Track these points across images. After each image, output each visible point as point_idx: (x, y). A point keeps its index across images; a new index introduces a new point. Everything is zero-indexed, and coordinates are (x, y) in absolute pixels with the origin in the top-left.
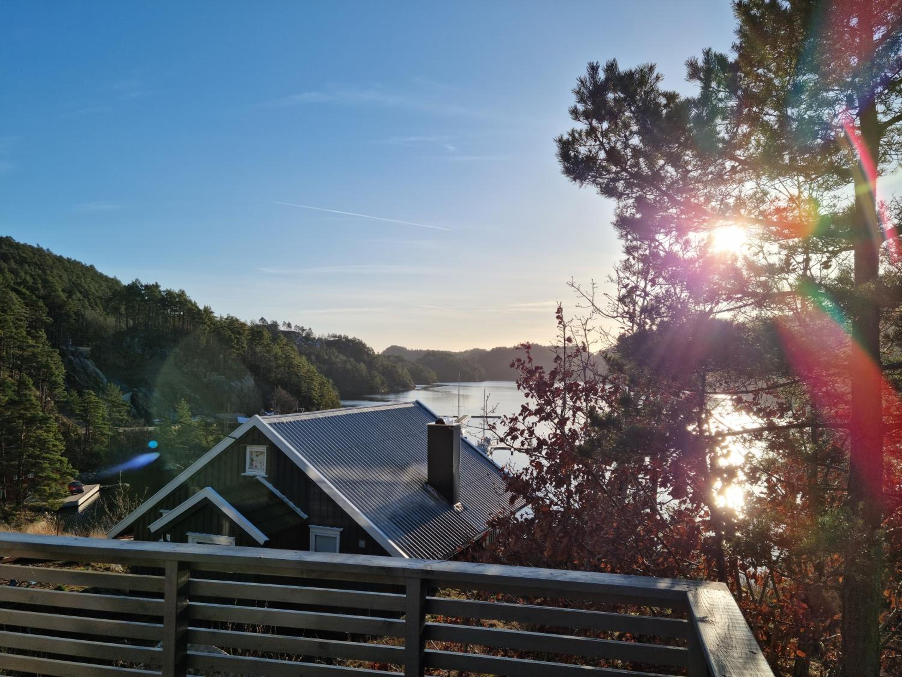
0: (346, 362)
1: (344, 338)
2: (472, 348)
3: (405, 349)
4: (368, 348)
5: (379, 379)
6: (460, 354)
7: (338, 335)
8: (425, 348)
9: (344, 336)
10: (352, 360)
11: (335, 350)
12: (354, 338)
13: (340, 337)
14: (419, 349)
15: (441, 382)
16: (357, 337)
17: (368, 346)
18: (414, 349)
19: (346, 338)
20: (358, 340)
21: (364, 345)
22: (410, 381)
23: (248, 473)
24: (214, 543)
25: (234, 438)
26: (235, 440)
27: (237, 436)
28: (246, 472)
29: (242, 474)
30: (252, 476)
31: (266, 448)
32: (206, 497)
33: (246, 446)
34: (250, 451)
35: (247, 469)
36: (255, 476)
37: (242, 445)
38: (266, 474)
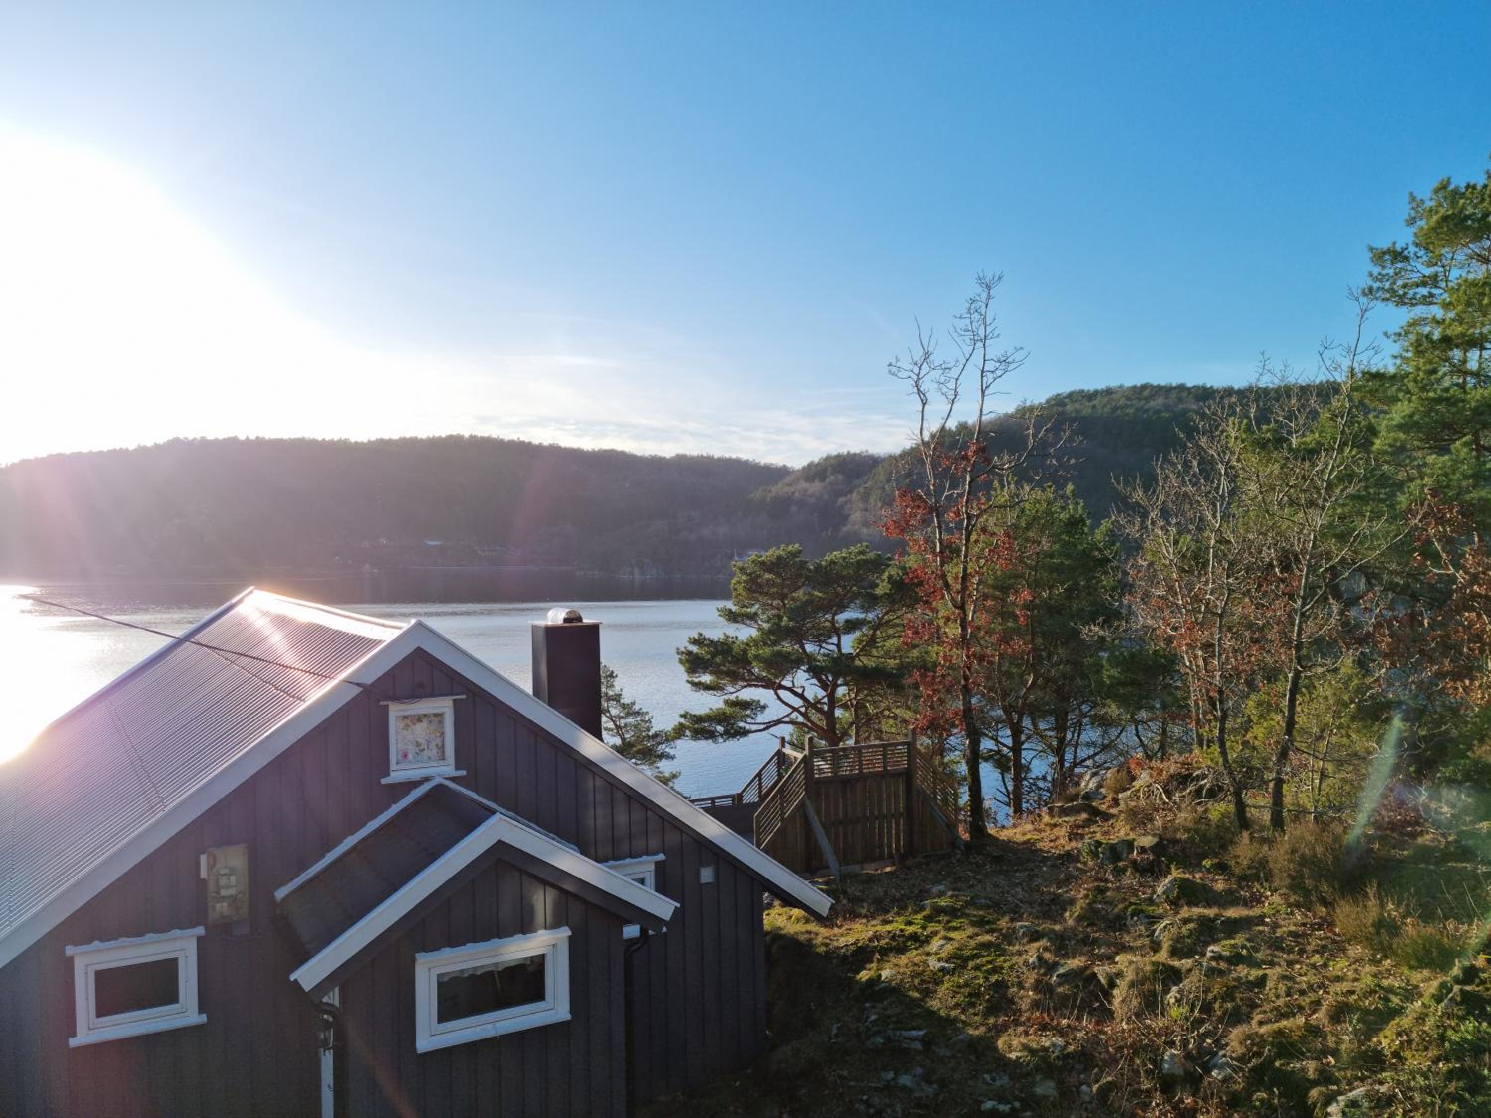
23: (398, 774)
24: (501, 960)
25: (358, 685)
26: (361, 689)
27: (369, 679)
28: (392, 774)
29: (384, 781)
30: (418, 781)
31: (451, 704)
32: (500, 842)
33: (387, 706)
34: (397, 717)
35: (393, 765)
36: (427, 779)
37: (382, 703)
38: (458, 768)
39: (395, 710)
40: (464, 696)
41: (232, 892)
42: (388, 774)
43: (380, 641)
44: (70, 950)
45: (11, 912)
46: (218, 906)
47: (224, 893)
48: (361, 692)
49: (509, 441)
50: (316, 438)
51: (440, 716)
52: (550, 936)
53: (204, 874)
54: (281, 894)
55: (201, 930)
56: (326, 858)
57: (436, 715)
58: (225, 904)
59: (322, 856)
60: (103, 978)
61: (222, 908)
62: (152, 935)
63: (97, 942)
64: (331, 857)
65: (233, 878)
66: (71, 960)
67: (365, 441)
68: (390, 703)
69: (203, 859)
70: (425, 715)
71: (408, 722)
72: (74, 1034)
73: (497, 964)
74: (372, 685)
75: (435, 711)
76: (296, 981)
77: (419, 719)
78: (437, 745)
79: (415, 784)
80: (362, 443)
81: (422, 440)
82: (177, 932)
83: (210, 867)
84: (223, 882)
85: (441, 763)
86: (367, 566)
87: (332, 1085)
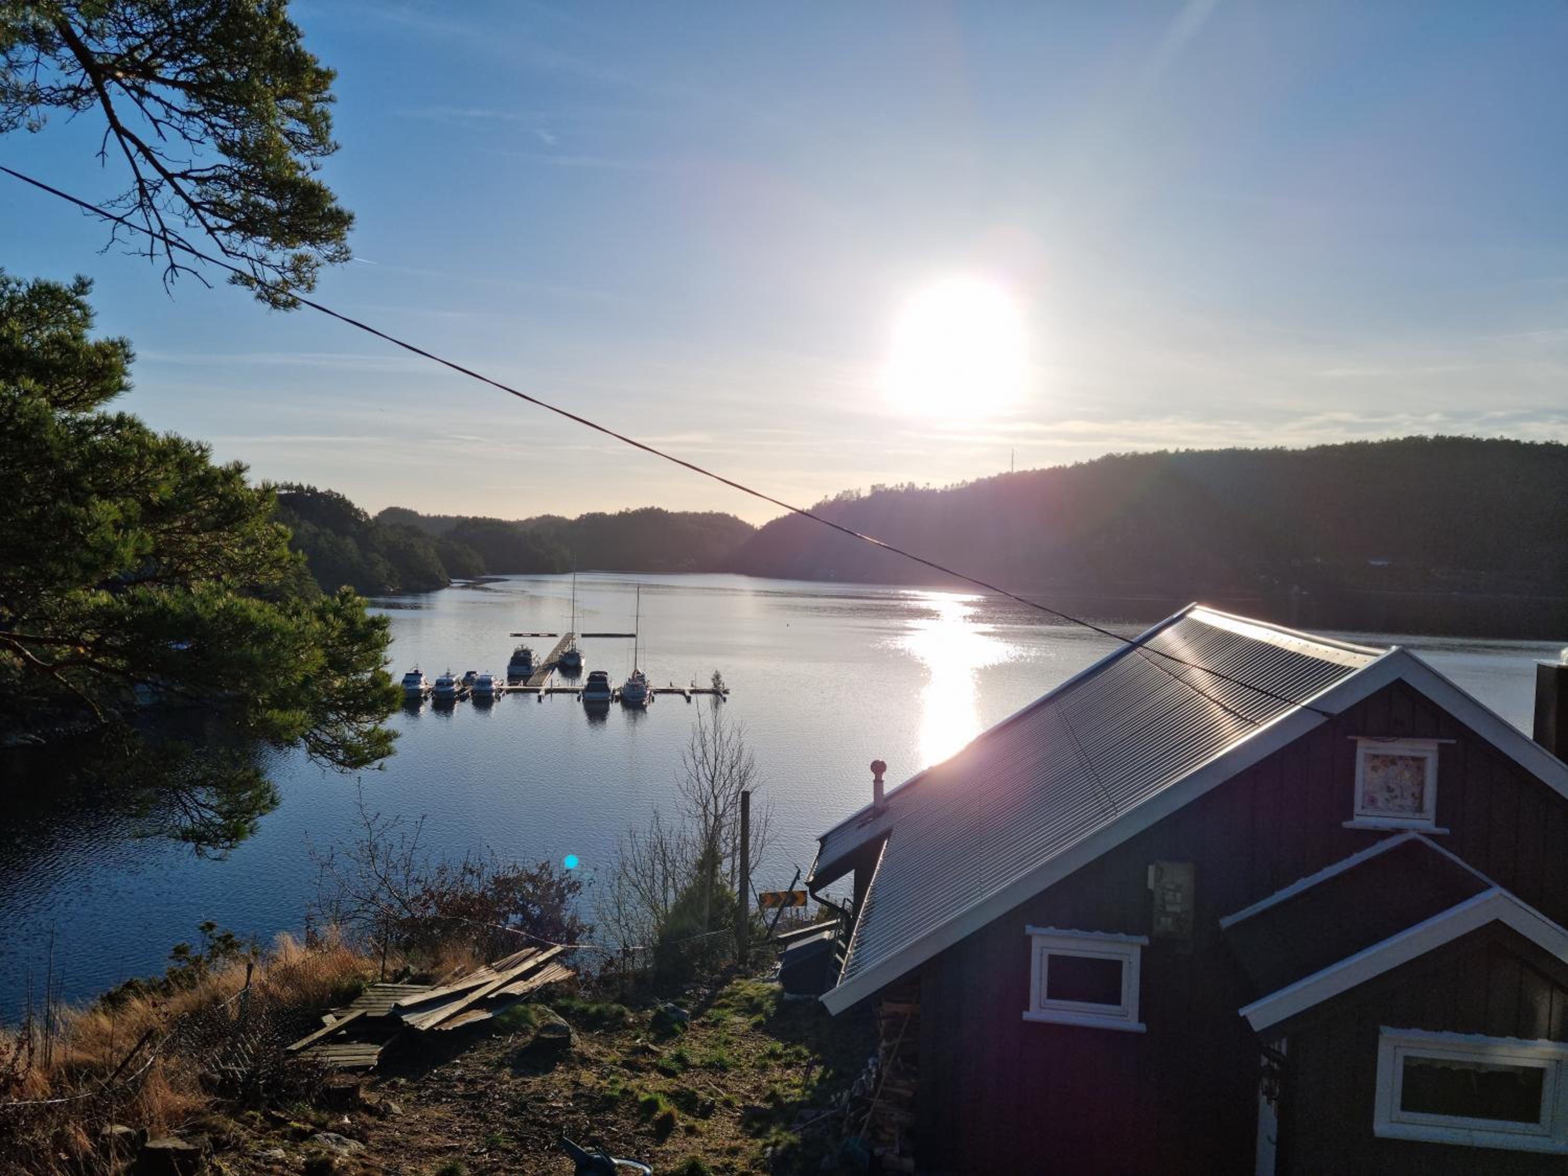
0: (316, 535)
1: (308, 491)
2: (539, 515)
3: (415, 513)
4: (357, 511)
5: (382, 568)
6: (519, 523)
7: (296, 484)
8: (452, 513)
9: (309, 487)
10: (329, 531)
11: (293, 512)
12: (330, 491)
13: (300, 488)
14: (442, 514)
15: (493, 574)
16: (334, 490)
17: (356, 506)
18: (432, 515)
19: (313, 491)
20: (338, 495)
21: (349, 505)
22: (440, 572)
23: (1362, 819)
24: (1487, 1062)
25: (1324, 714)
26: (1325, 719)
27: (1337, 708)
28: (1357, 819)
29: (1346, 824)
30: (1388, 832)
31: (1434, 747)
32: (1497, 922)
33: (1356, 741)
34: (1366, 754)
35: (1357, 809)
36: (1399, 831)
37: (1350, 737)
38: (1438, 824)
39: (1364, 748)
40: (1453, 742)
41: (1177, 909)
42: (1351, 817)
43: (1349, 668)
44: (1029, 929)
45: (982, 883)
46: (1163, 920)
47: (1169, 908)
48: (1326, 722)
49: (1488, 441)
50: (1248, 447)
51: (1419, 762)
52: (1556, 1050)
53: (1151, 884)
54: (1226, 922)
55: (1145, 940)
56: (1274, 897)
57: (1414, 759)
58: (1170, 920)
59: (1271, 892)
60: (1057, 963)
61: (1166, 922)
62: (1077, 931)
63: (1052, 928)
64: (1281, 896)
65: (1179, 895)
66: (1028, 939)
67: (1304, 449)
68: (1359, 738)
69: (1151, 869)
70: (1401, 758)
71: (1377, 762)
72: (1027, 1007)
73: (1479, 1065)
74: (1339, 715)
75: (1413, 754)
76: (1245, 1016)
77: (1392, 761)
78: (1413, 795)
79: (1384, 834)
80: (1301, 451)
81: (1373, 444)
82: (1123, 936)
83: (1157, 880)
84: (1169, 897)
85: (1417, 815)
86: (1296, 588)
87: (1274, 1138)
